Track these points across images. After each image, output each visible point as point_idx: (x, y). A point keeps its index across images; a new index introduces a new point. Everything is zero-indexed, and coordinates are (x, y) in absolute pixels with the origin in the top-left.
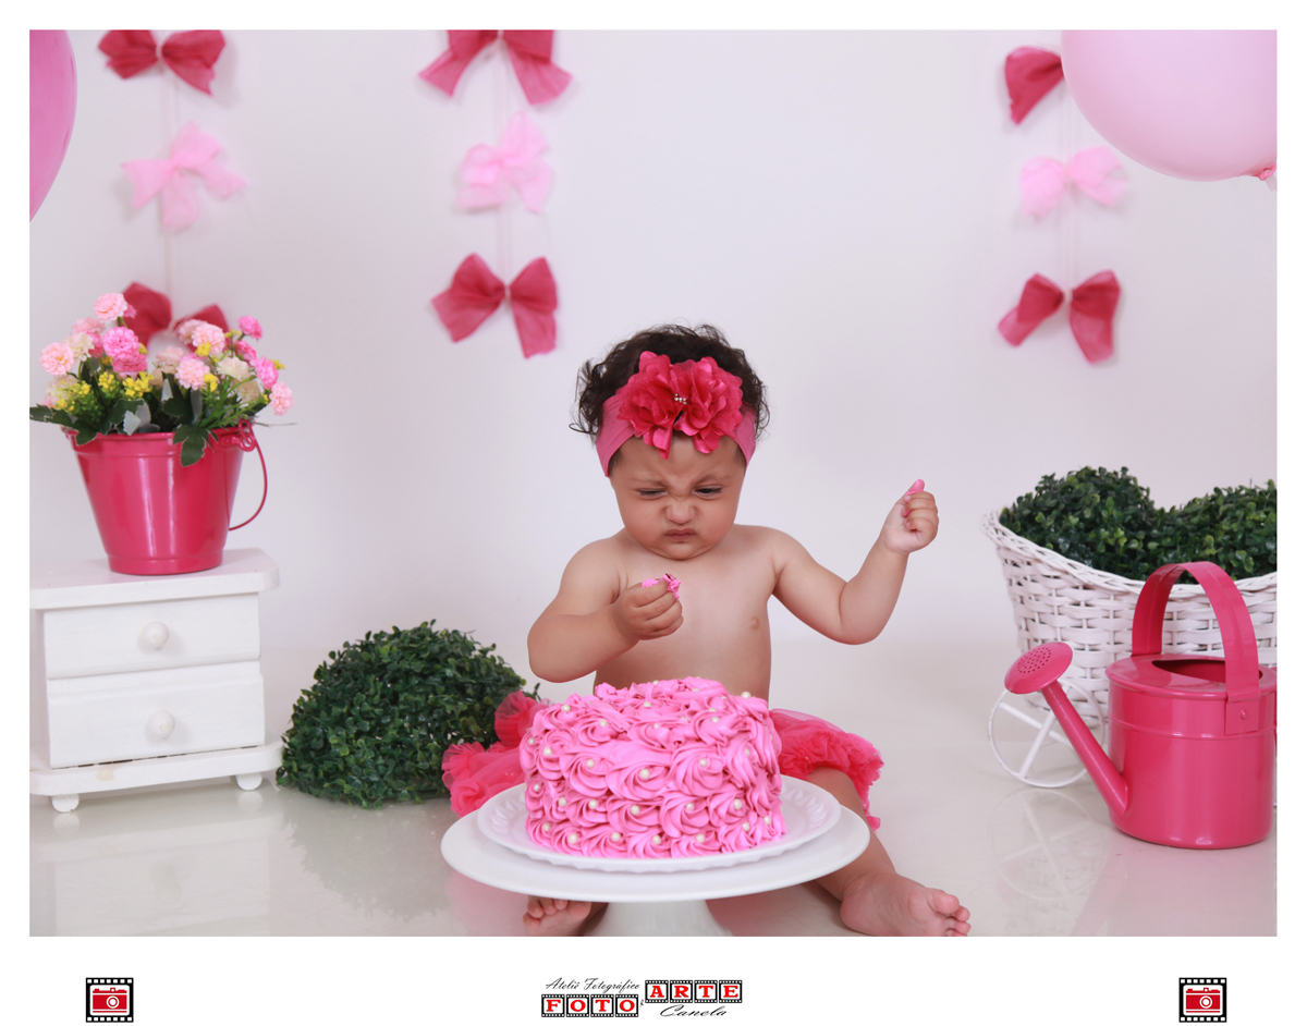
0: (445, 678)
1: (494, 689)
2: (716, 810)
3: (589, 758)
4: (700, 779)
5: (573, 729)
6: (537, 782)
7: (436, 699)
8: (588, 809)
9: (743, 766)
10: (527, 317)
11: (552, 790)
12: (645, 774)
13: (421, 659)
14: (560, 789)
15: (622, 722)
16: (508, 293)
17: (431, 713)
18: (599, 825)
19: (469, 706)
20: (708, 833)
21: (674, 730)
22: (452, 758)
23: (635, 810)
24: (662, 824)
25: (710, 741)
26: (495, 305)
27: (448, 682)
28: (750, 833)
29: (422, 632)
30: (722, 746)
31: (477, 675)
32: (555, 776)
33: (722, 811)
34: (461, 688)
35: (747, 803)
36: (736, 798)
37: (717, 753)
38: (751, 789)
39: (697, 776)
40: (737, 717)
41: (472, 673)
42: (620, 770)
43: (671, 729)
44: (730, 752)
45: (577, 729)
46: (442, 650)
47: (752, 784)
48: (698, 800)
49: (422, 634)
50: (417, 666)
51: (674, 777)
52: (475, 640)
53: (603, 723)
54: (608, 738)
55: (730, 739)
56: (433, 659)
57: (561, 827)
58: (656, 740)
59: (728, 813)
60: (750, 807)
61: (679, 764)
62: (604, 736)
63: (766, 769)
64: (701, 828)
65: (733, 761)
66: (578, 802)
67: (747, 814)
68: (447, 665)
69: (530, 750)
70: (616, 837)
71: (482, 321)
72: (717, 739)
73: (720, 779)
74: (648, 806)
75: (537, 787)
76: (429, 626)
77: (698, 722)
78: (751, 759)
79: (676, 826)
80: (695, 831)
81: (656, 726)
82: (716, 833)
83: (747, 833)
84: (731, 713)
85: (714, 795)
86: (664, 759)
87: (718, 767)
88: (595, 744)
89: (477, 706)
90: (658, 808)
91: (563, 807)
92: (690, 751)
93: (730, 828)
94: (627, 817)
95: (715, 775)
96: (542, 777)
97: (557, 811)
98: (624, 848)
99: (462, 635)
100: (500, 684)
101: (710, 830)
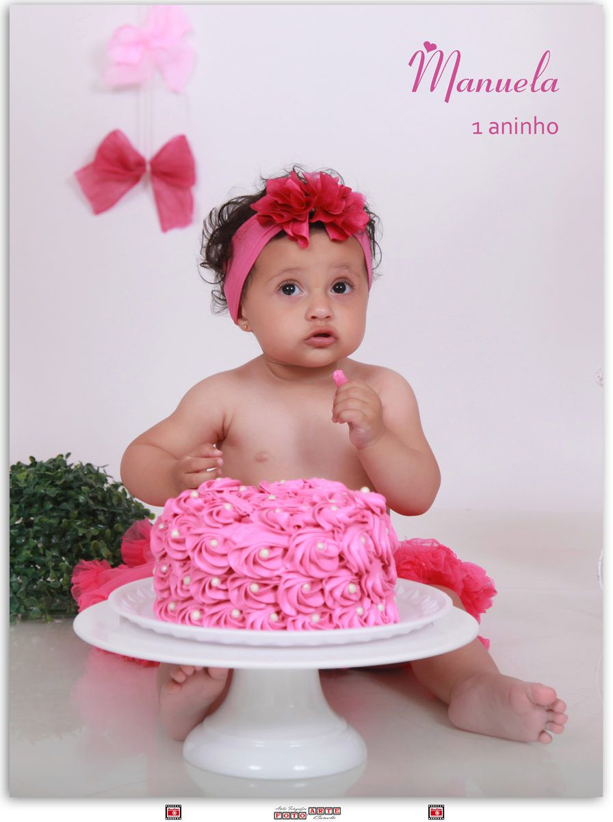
0: (78, 505)
1: (125, 518)
2: (331, 592)
3: (214, 538)
4: (317, 561)
5: (200, 514)
6: (165, 564)
7: (69, 523)
8: (210, 587)
9: (359, 552)
10: (166, 192)
11: (178, 569)
12: (265, 553)
13: (56, 486)
14: (185, 568)
15: (245, 507)
16: (148, 168)
17: (64, 535)
18: (219, 602)
19: (100, 532)
20: (323, 614)
21: (295, 516)
22: (81, 573)
23: (255, 588)
24: (280, 602)
25: (328, 527)
26: (136, 180)
27: (80, 508)
28: (364, 618)
29: (57, 463)
30: (338, 532)
31: (109, 504)
32: (180, 556)
33: (337, 593)
34: (93, 514)
35: (361, 589)
36: (351, 582)
37: (334, 538)
38: (365, 576)
39: (314, 557)
40: (356, 508)
41: (103, 502)
42: (242, 549)
43: (292, 515)
44: (347, 539)
45: (205, 512)
46: (77, 478)
47: (367, 571)
48: (315, 582)
49: (58, 464)
50: (52, 492)
51: (292, 559)
52: (108, 473)
53: (228, 507)
54: (231, 520)
55: (347, 526)
56: (67, 487)
57: (185, 604)
58: (276, 523)
59: (343, 596)
60: (364, 594)
61: (297, 545)
62: (228, 518)
63: (381, 558)
64: (316, 608)
65: (349, 546)
66: (200, 581)
67: (361, 599)
68: (80, 492)
69: (159, 534)
70: (236, 613)
71: (123, 194)
72: (334, 526)
73: (336, 563)
74: (266, 585)
75: (164, 569)
76: (64, 458)
77: (317, 510)
78: (367, 546)
79: (291, 604)
80: (311, 610)
81: (278, 511)
82: (331, 616)
83: (361, 617)
84: (350, 505)
85: (330, 578)
86: (282, 541)
87: (334, 551)
88: (220, 526)
89: (108, 531)
90: (275, 588)
91: (188, 586)
92: (308, 535)
93: (345, 610)
94: (247, 595)
95: (331, 558)
96: (170, 558)
97: (182, 589)
98: (242, 623)
99: (96, 468)
100: (130, 514)
101: (325, 610)
